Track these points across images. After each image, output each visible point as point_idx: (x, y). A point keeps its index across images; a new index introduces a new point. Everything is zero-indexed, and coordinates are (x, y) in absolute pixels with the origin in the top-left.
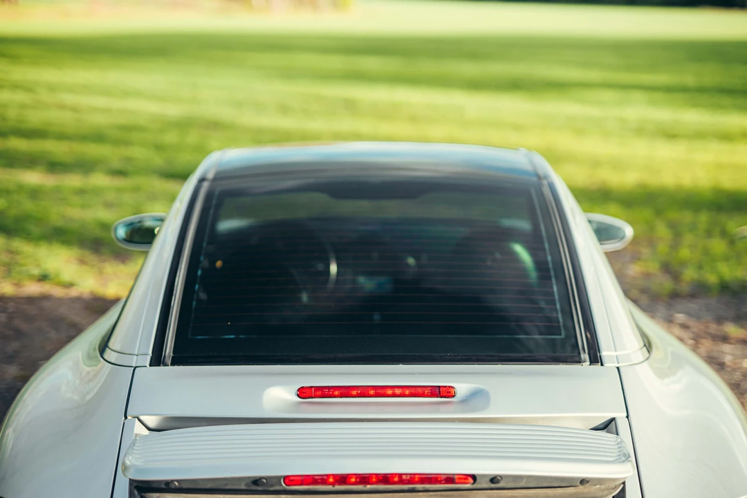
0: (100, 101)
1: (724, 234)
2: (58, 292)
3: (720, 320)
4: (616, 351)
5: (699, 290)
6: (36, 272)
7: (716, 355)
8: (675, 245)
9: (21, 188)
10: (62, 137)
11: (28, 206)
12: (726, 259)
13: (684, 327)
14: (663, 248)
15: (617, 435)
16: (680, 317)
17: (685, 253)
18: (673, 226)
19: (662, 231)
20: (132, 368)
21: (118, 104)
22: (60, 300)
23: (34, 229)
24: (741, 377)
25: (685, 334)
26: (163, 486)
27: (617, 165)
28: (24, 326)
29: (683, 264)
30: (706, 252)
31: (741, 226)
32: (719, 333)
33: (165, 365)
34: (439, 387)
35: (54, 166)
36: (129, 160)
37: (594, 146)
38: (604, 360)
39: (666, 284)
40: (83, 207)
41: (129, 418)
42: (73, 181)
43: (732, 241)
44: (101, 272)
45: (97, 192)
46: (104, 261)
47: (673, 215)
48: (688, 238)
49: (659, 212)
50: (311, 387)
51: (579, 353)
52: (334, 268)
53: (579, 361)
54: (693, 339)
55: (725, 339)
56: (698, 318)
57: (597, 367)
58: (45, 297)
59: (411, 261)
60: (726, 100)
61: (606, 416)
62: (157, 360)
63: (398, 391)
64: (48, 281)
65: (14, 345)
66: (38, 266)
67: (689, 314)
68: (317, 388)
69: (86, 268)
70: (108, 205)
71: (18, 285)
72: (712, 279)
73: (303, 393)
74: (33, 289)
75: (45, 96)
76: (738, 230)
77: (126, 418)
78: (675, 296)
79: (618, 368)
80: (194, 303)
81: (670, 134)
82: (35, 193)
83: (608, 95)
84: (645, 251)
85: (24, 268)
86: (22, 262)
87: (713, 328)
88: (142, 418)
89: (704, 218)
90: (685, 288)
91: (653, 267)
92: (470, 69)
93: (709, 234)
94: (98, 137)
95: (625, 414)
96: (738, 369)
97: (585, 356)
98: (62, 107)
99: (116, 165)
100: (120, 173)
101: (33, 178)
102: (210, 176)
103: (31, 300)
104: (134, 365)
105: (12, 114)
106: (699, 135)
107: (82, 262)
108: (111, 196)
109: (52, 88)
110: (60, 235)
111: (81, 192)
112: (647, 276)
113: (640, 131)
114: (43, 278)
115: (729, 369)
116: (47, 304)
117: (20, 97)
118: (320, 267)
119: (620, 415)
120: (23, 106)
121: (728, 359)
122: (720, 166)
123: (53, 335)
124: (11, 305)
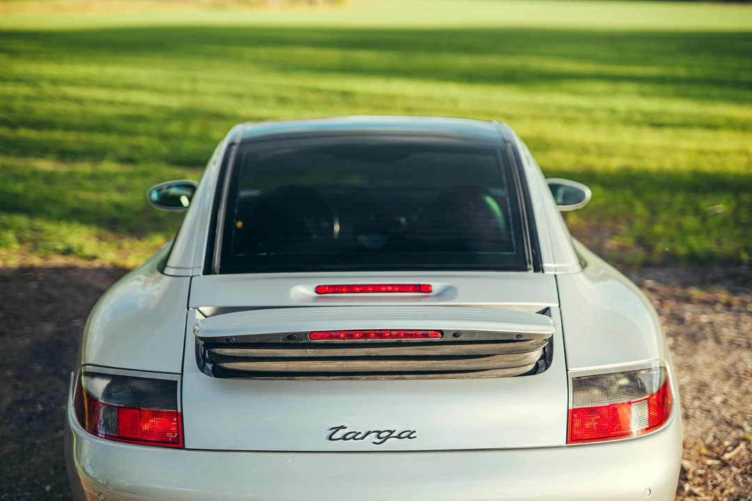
0: (104, 94)
1: (697, 212)
2: (82, 263)
3: (685, 285)
4: (554, 263)
5: (670, 260)
6: (60, 247)
7: (677, 312)
8: (651, 221)
9: (35, 174)
10: (69, 127)
11: (45, 189)
12: (696, 233)
13: (651, 290)
14: (639, 224)
15: (550, 316)
16: (650, 283)
17: (659, 229)
18: (650, 206)
19: (640, 209)
20: (189, 278)
21: (120, 96)
22: (85, 271)
23: (55, 210)
24: (697, 329)
25: (653, 297)
26: (225, 342)
27: (602, 151)
28: (55, 292)
29: (657, 238)
30: (680, 227)
31: (713, 205)
32: (682, 295)
33: (215, 274)
34: (420, 285)
35: (64, 154)
36: (135, 148)
37: (582, 134)
38: (545, 269)
39: (640, 254)
40: (98, 190)
41: (191, 309)
42: (85, 168)
43: (704, 218)
44: (120, 248)
45: (109, 177)
46: (122, 238)
47: (650, 196)
48: (664, 217)
49: (638, 194)
50: (326, 286)
51: (526, 264)
52: (337, 228)
53: (526, 270)
54: (659, 300)
55: (688, 300)
56: (666, 283)
57: (540, 274)
58: (71, 268)
59: (403, 220)
60: (715, 91)
61: (544, 305)
62: (208, 270)
63: (390, 288)
64: (72, 255)
65: (47, 308)
66: (62, 241)
67: (658, 280)
68: (329, 286)
69: (104, 244)
70: (121, 189)
71: (45, 257)
72: (682, 250)
73: (320, 290)
74: (59, 261)
75: (49, 90)
76: (711, 208)
77: (188, 309)
78: (646, 265)
79: (555, 276)
80: (233, 232)
81: (657, 123)
82: (49, 178)
83: (599, 87)
84: (623, 228)
85: (49, 243)
86: (45, 238)
87: (679, 291)
88: (201, 309)
89: (680, 198)
90: (656, 258)
91: (629, 242)
92: (465, 62)
93: (683, 213)
94: (104, 127)
95: (558, 305)
96: (696, 323)
97: (531, 266)
98: (65, 98)
99: (124, 152)
100: (129, 160)
101: (45, 165)
102: (238, 141)
103: (58, 270)
104: (191, 275)
105: (18, 105)
106: (686, 124)
107: (100, 238)
108: (122, 181)
109: (54, 82)
110: (78, 215)
111: (93, 177)
112: (623, 248)
113: (628, 120)
114: (67, 252)
115: (687, 324)
116: (73, 274)
117: (23, 90)
118: (325, 224)
119: (554, 305)
120: (28, 98)
121: (688, 316)
122: (702, 152)
123: (81, 299)
124: (41, 275)
